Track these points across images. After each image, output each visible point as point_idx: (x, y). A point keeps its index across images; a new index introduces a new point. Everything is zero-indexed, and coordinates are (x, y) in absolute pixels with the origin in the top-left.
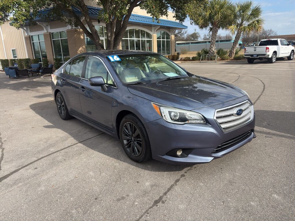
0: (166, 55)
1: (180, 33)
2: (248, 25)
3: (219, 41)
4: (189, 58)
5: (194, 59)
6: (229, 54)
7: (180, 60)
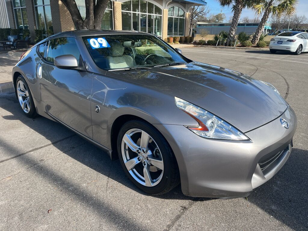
0: (178, 36)
1: (202, 12)
2: (279, 5)
3: (246, 25)
4: (204, 41)
5: (210, 43)
6: (251, 40)
7: (193, 43)
